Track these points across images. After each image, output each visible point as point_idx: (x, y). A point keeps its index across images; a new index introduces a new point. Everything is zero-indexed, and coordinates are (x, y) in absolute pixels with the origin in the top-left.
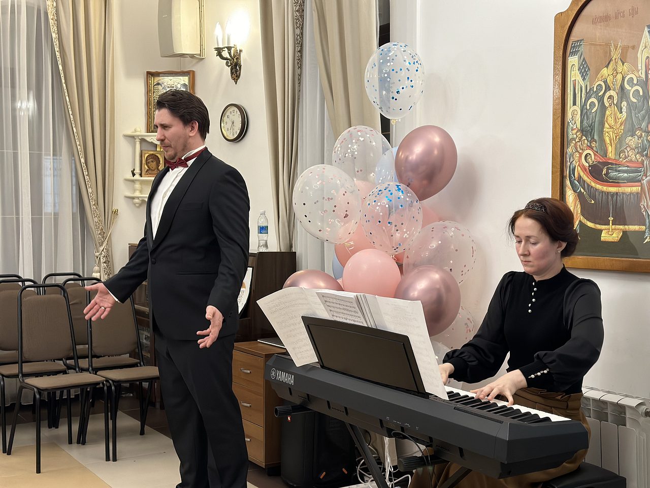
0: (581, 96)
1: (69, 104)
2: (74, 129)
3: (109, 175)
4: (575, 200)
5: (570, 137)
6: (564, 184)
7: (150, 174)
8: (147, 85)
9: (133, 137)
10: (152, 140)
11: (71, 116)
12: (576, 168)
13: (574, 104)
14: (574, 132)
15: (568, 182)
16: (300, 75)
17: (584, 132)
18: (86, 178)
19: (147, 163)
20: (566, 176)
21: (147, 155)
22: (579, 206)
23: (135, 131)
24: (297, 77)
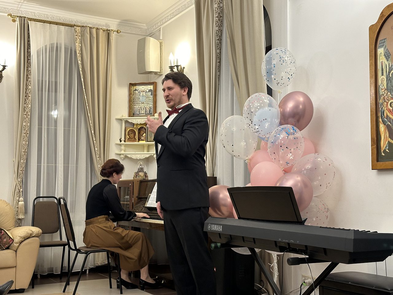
0: (386, 70)
1: (86, 100)
2: (89, 114)
3: (107, 141)
4: (385, 130)
5: (381, 93)
6: (378, 121)
7: (130, 141)
8: (130, 90)
9: (121, 120)
10: (132, 121)
11: (87, 107)
12: (385, 111)
13: (383, 75)
14: (383, 90)
15: (380, 120)
16: (219, 76)
17: (389, 90)
18: (94, 142)
19: (129, 134)
20: (379, 116)
21: (128, 130)
22: (388, 133)
23: (122, 116)
24: (217, 76)
